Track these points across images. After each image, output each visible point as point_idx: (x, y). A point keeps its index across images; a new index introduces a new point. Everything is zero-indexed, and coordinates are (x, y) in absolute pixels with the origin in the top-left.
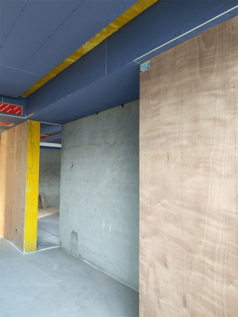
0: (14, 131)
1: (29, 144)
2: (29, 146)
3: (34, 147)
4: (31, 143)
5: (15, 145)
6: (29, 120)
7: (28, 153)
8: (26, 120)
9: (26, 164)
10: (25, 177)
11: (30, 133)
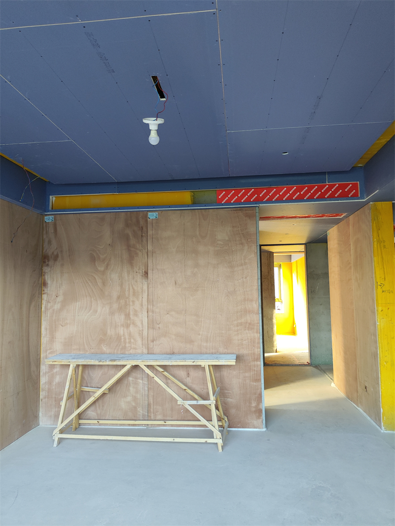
0: (348, 225)
1: (376, 243)
2: (376, 246)
3: (385, 247)
4: (379, 241)
5: (352, 247)
6: (371, 203)
7: (375, 259)
8: (367, 203)
9: (372, 277)
10: (373, 300)
11: (375, 225)
